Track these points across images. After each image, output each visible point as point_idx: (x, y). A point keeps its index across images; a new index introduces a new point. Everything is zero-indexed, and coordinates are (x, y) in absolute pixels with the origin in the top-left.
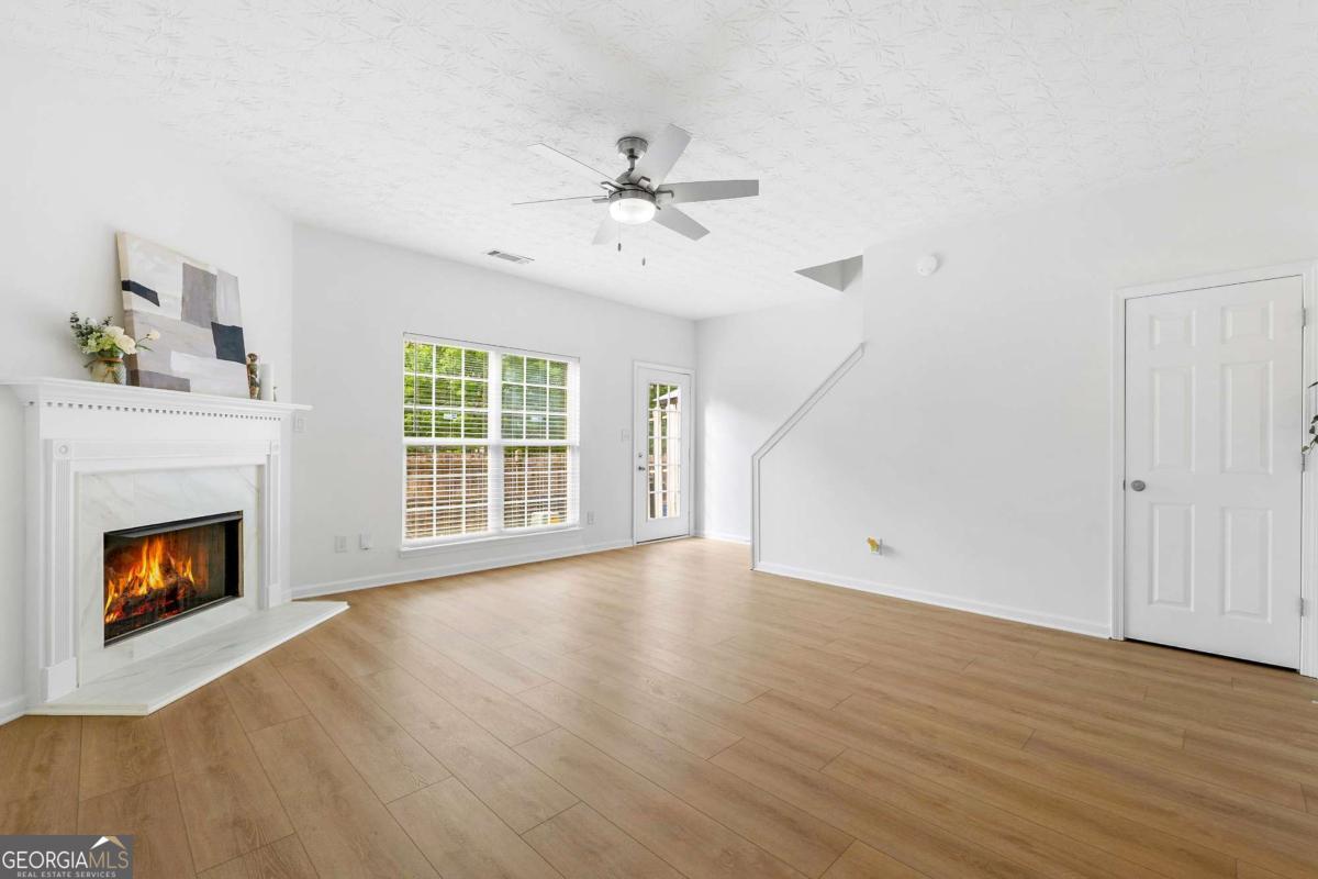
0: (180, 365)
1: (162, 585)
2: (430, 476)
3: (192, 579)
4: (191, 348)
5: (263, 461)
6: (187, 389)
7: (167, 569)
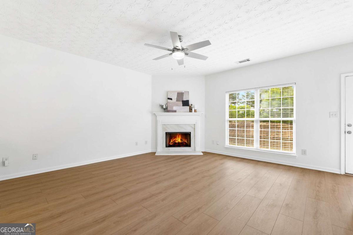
0: (175, 108)
1: (181, 142)
2: (235, 129)
3: (186, 142)
4: (177, 105)
5: (195, 123)
6: (176, 112)
7: (181, 140)
